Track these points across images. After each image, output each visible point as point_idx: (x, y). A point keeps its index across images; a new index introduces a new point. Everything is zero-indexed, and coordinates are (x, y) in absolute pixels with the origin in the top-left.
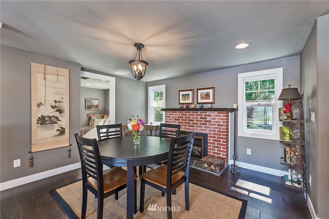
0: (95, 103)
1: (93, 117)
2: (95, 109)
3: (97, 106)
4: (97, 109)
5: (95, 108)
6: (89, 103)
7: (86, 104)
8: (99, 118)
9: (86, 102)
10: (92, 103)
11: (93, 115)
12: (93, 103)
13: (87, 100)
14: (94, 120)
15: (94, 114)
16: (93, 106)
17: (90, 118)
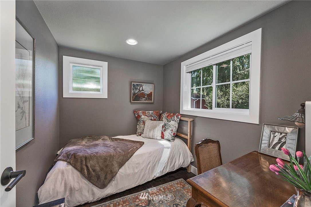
0: (147, 89)
1: (143, 117)
2: (147, 102)
3: (150, 95)
4: (150, 102)
5: (146, 99)
6: (136, 89)
7: (132, 92)
8: (153, 118)
9: (132, 87)
10: (141, 89)
11: (143, 113)
12: (143, 90)
13: (132, 83)
14: (144, 123)
15: (144, 111)
16: (143, 95)
17: (138, 118)
